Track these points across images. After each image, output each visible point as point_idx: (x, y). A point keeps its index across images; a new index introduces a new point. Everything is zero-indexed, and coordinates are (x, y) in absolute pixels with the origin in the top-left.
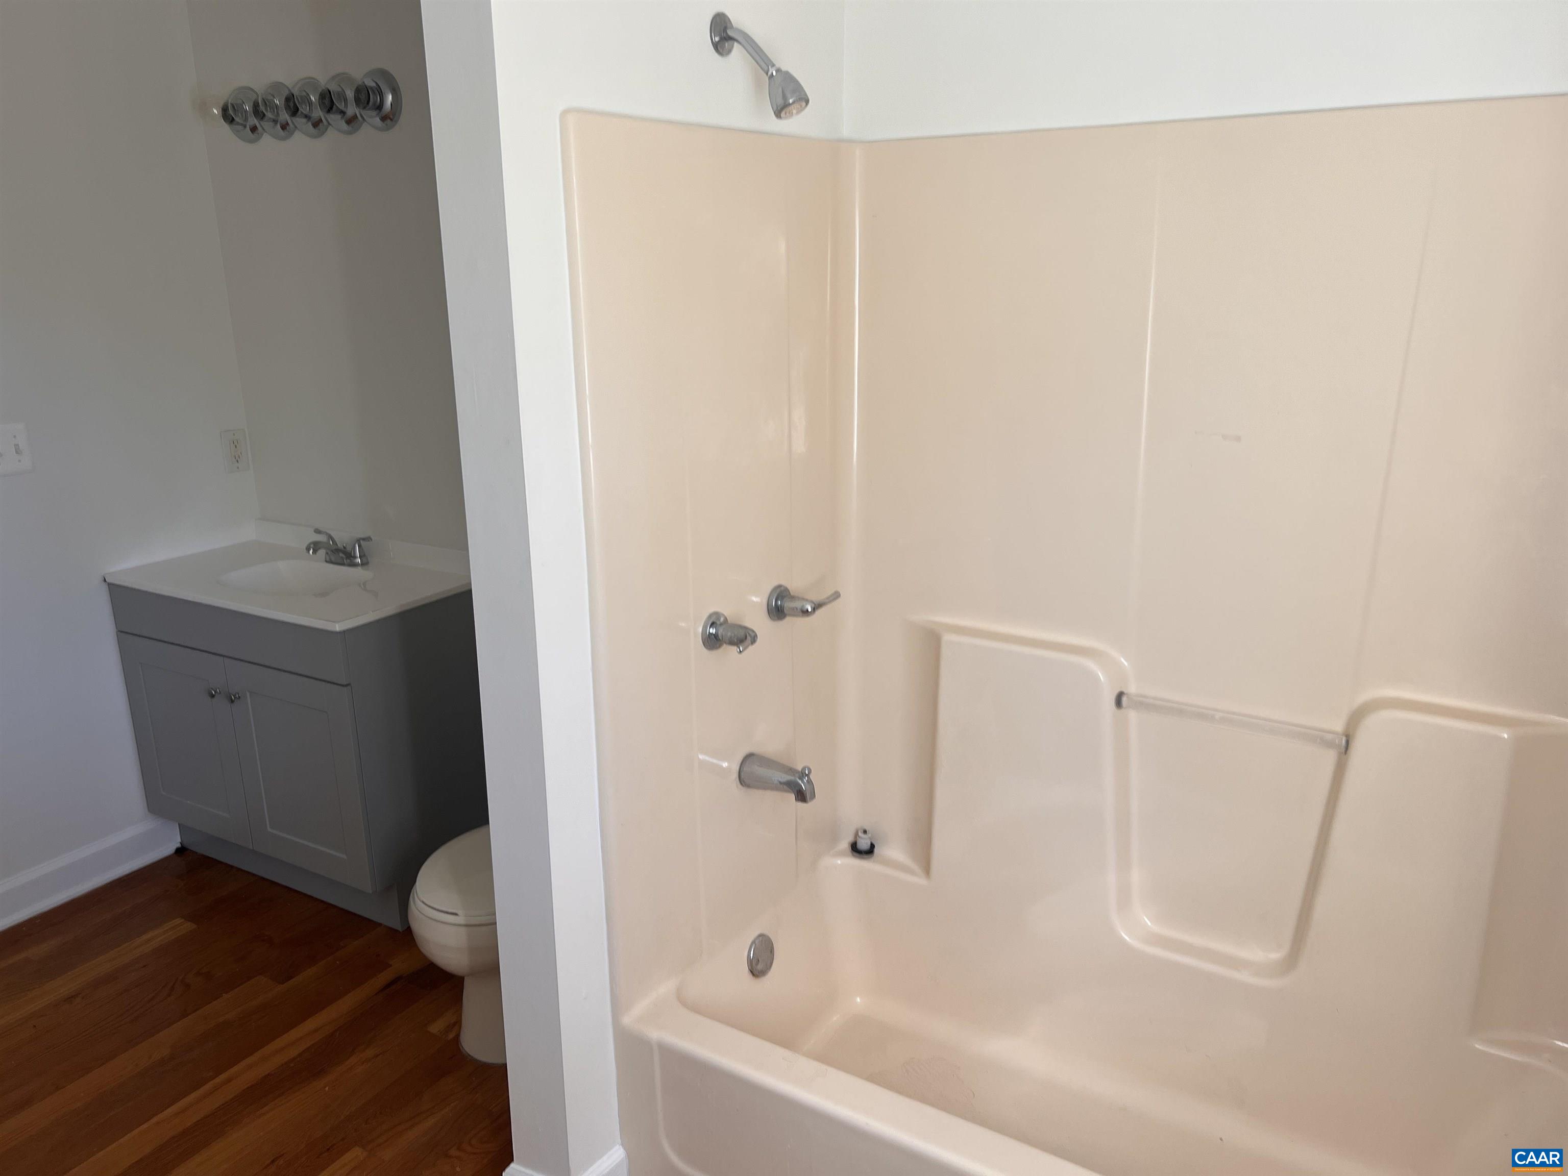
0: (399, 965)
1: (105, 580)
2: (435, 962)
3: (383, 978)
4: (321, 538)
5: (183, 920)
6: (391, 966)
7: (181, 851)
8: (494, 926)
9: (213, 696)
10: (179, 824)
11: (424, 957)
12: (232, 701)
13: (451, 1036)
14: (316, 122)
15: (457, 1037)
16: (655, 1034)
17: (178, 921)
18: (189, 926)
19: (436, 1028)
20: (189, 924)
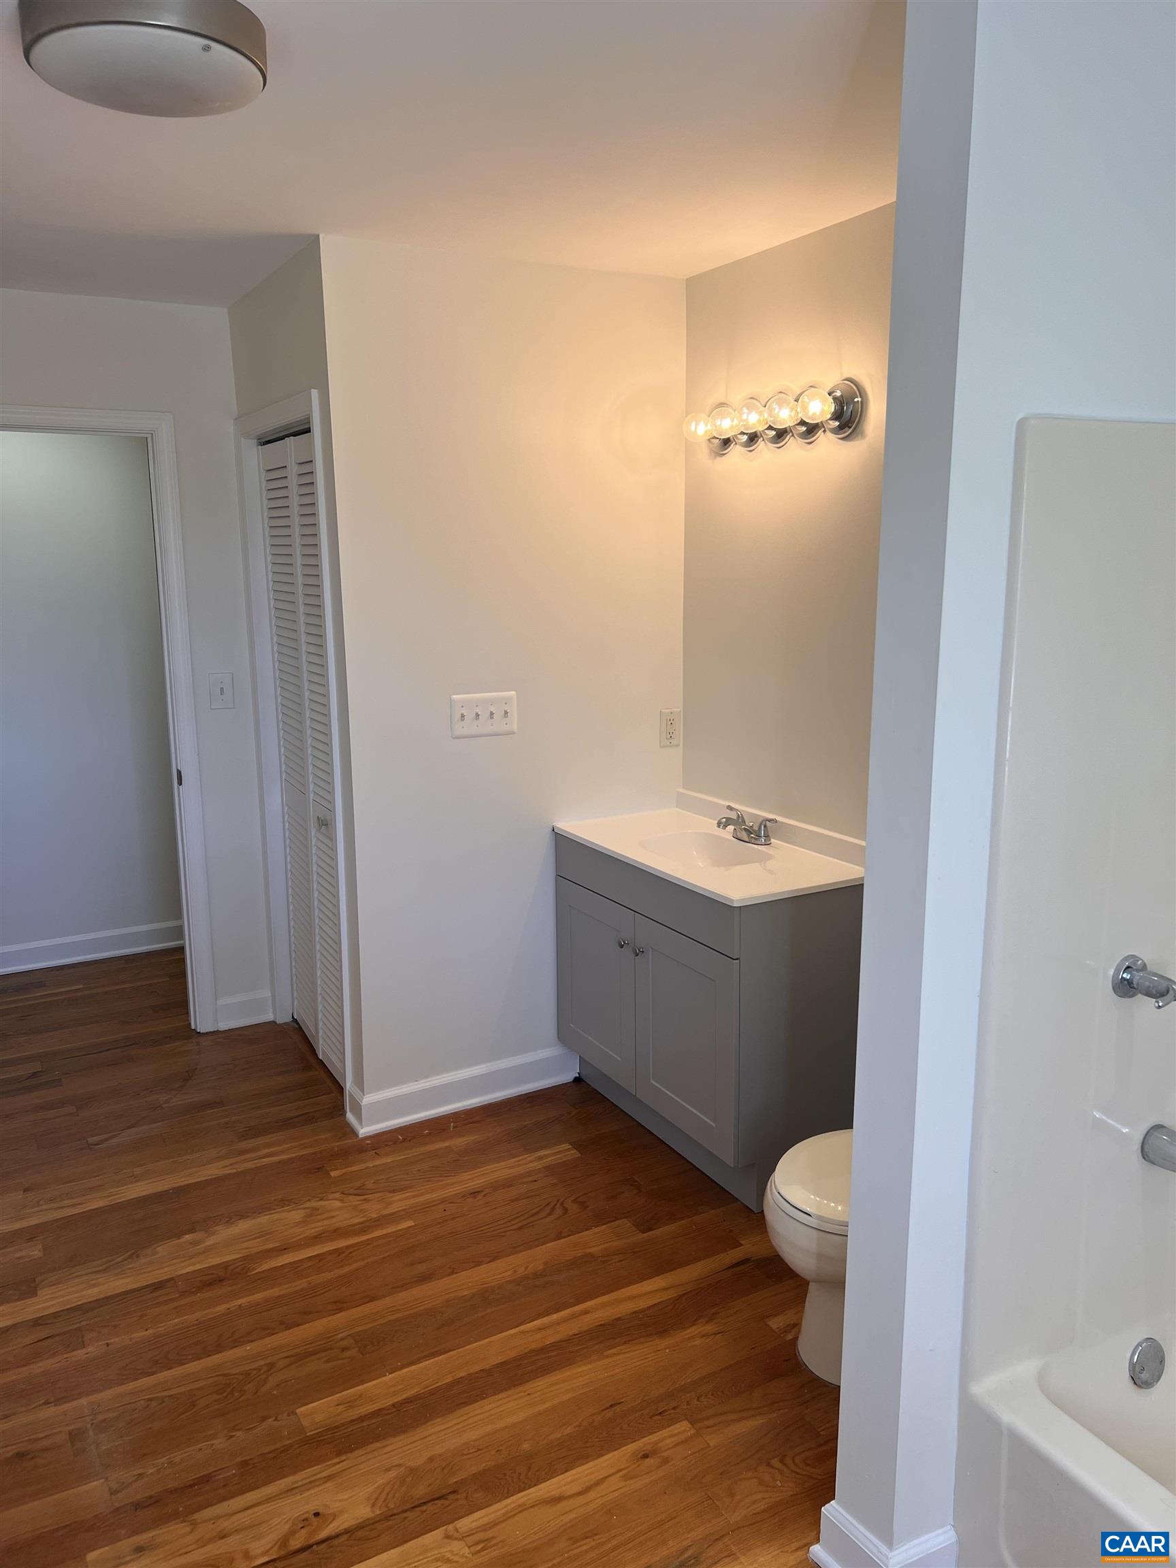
0: (749, 1247)
1: (553, 830)
2: (781, 1253)
3: (734, 1255)
4: (733, 815)
5: (570, 1147)
6: (741, 1245)
7: (578, 1080)
8: (845, 1238)
9: (622, 946)
10: (580, 1057)
11: (772, 1247)
12: (637, 955)
13: (790, 1337)
14: (781, 433)
15: (796, 1338)
16: (1006, 1417)
17: (566, 1146)
18: (574, 1154)
19: (776, 1323)
20: (575, 1151)
